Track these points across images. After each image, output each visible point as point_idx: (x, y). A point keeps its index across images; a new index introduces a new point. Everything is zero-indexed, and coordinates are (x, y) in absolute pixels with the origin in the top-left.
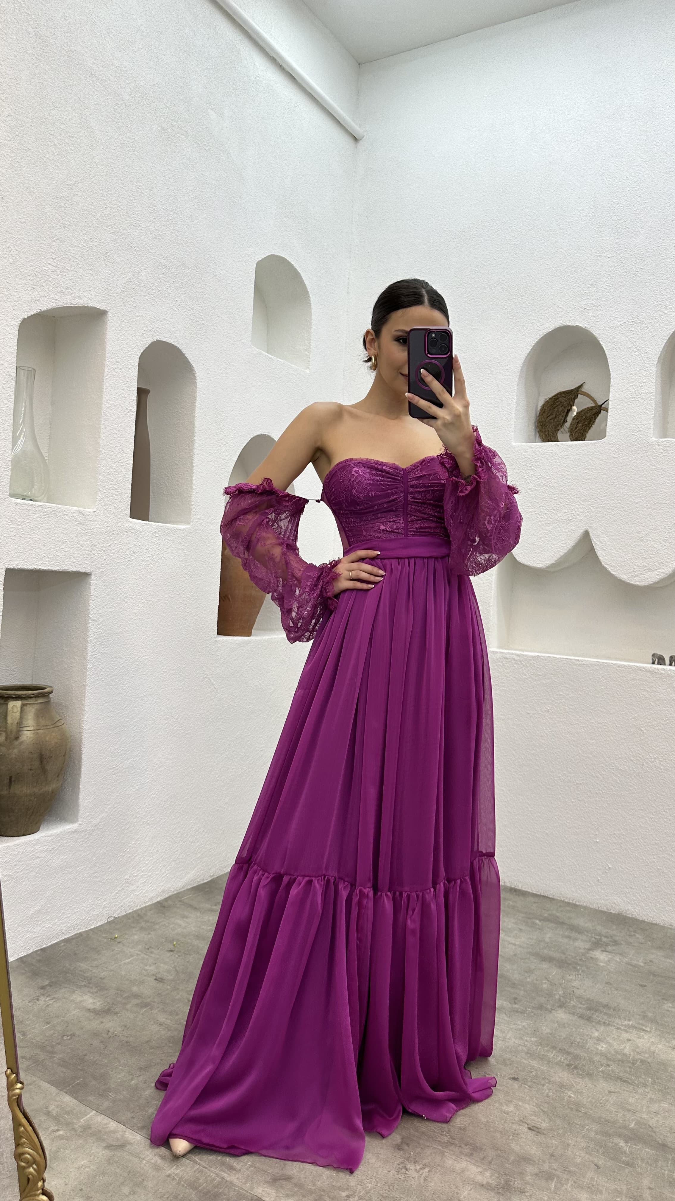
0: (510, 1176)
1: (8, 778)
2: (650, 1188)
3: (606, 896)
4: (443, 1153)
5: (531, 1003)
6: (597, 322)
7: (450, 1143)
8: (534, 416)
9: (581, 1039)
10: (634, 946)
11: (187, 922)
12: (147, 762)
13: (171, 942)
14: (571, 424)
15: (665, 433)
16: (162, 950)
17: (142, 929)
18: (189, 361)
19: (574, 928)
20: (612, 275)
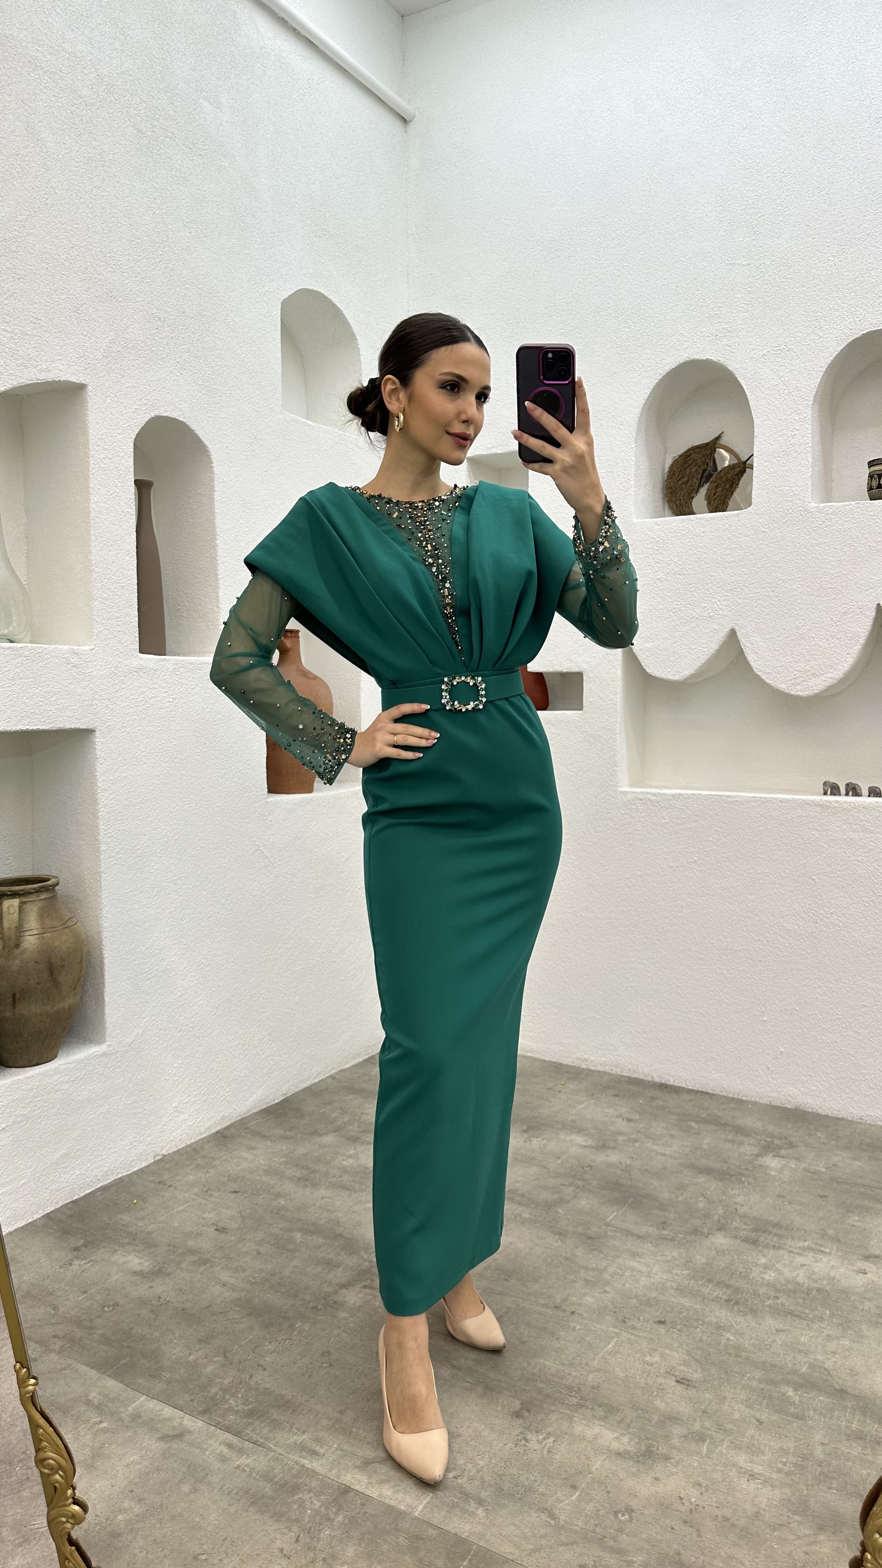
0: (653, 1440)
1: (11, 995)
2: (822, 1444)
3: (779, 1087)
4: (571, 1418)
5: (684, 1227)
6: (732, 352)
7: (580, 1404)
8: (661, 479)
9: (744, 1268)
10: (813, 1147)
11: (255, 1155)
12: (190, 961)
13: (235, 1180)
14: (708, 489)
15: (827, 495)
16: (224, 1191)
17: (198, 1166)
18: (200, 440)
19: (739, 1130)
20: (749, 289)
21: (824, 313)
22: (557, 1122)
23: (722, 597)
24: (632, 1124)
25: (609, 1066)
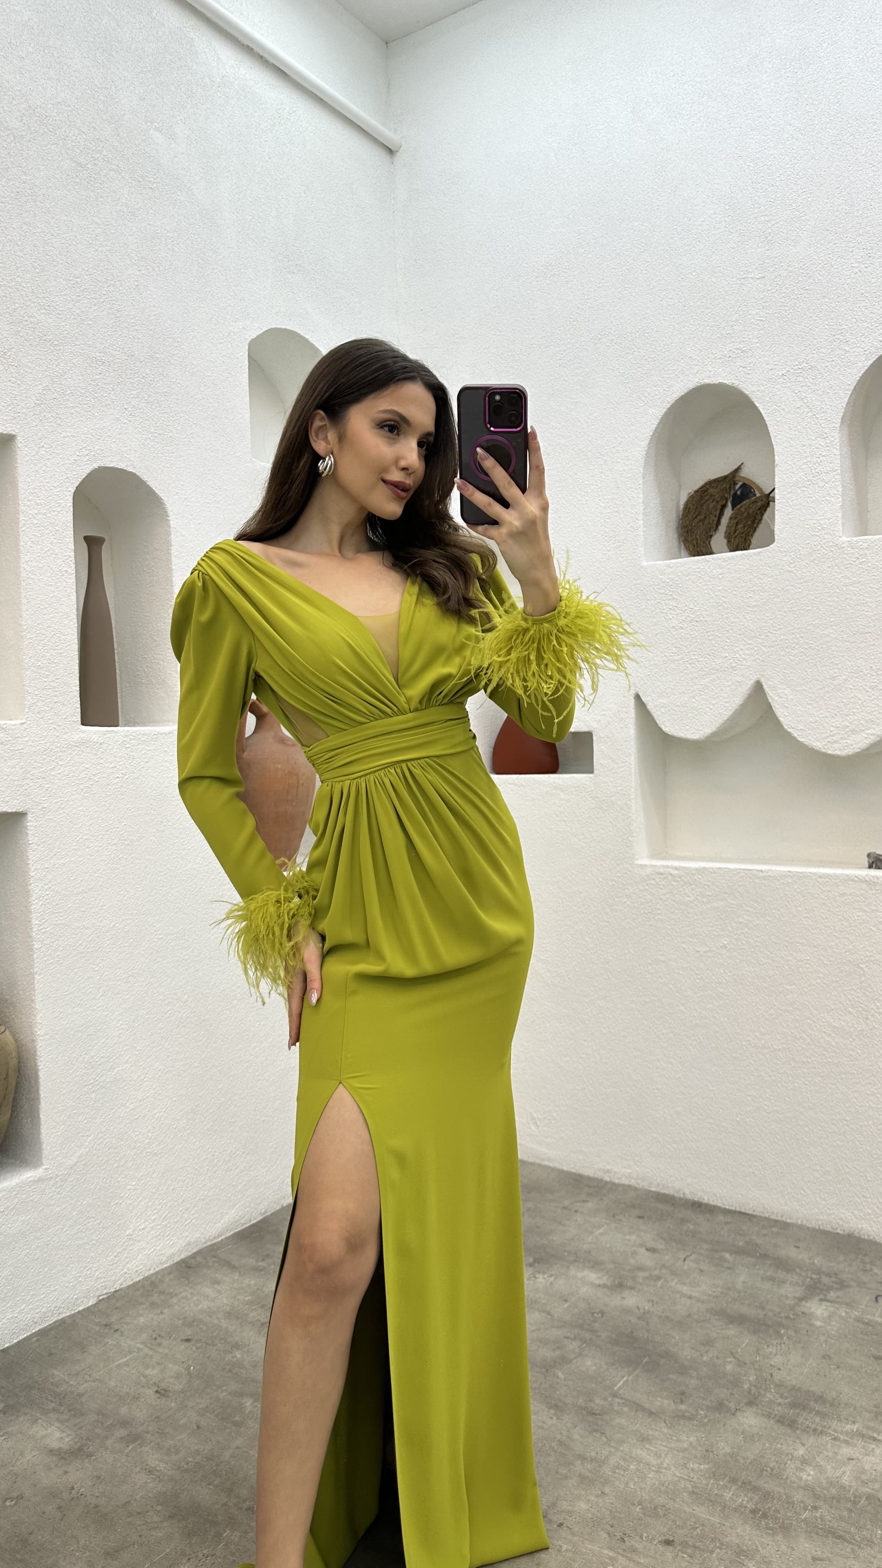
3: (829, 1209)
5: (706, 1399)
6: (748, 374)
8: (675, 519)
9: (777, 1462)
10: (869, 1289)
11: (219, 1291)
12: (144, 1069)
13: (190, 1325)
14: (728, 526)
15: (863, 529)
16: (175, 1339)
17: (153, 1305)
18: (154, 492)
19: (782, 1264)
20: (764, 304)
21: (850, 325)
22: (569, 1252)
23: (744, 645)
24: (656, 1255)
25: (634, 1179)
